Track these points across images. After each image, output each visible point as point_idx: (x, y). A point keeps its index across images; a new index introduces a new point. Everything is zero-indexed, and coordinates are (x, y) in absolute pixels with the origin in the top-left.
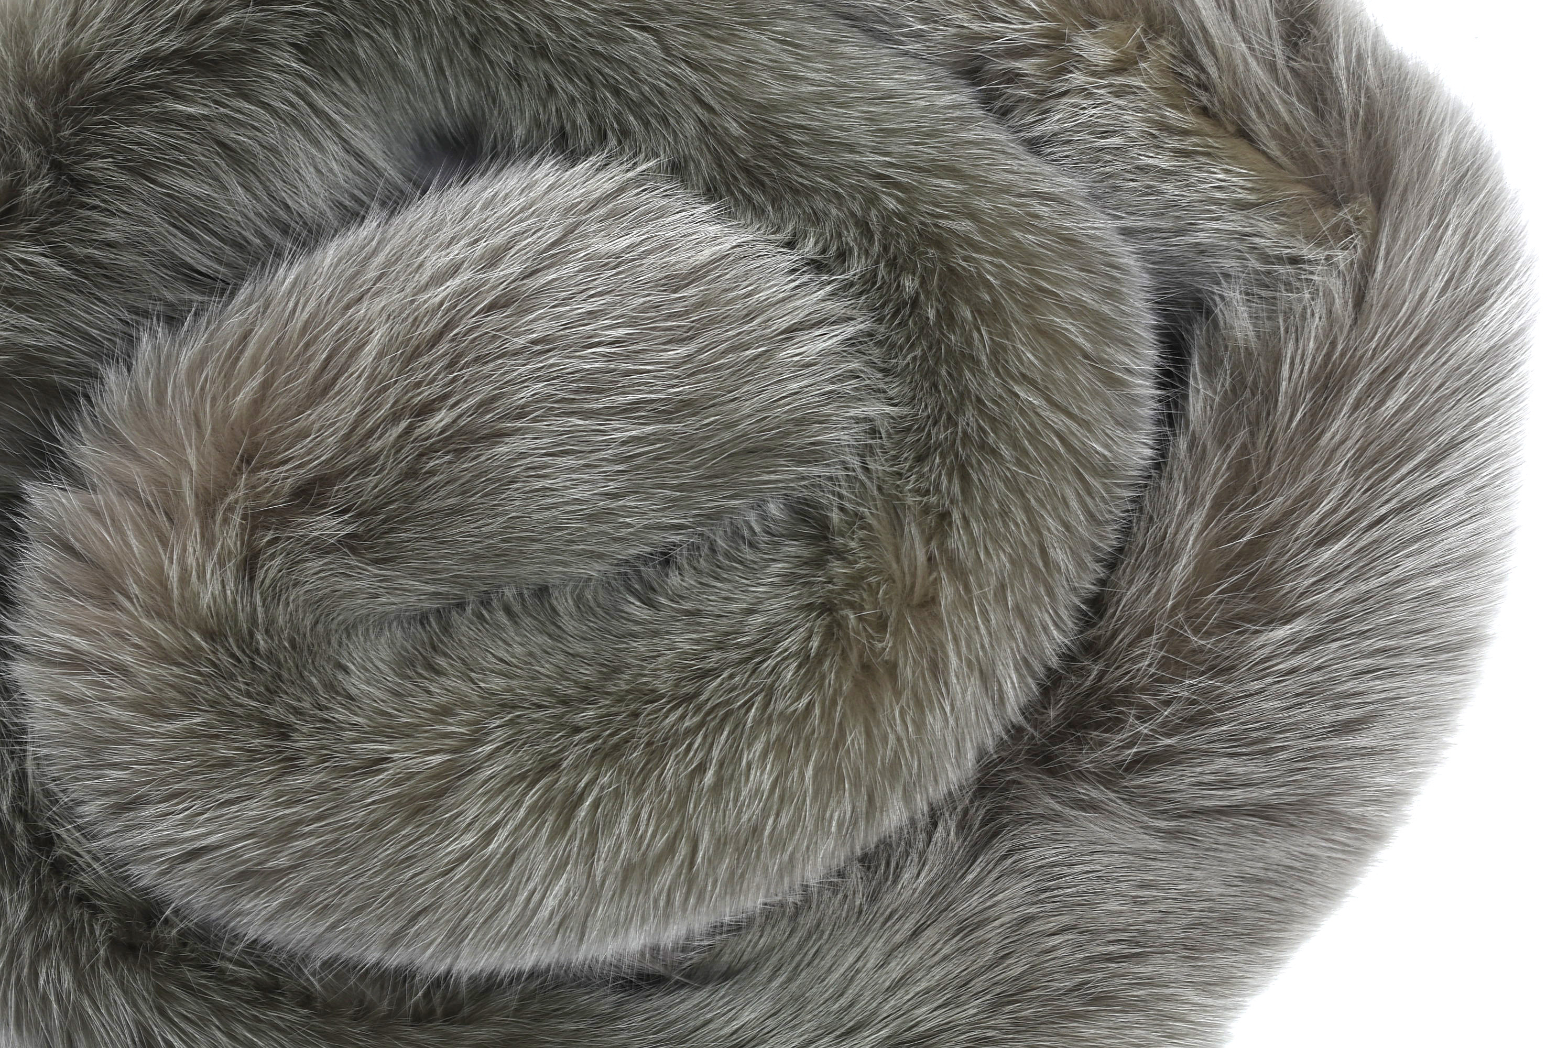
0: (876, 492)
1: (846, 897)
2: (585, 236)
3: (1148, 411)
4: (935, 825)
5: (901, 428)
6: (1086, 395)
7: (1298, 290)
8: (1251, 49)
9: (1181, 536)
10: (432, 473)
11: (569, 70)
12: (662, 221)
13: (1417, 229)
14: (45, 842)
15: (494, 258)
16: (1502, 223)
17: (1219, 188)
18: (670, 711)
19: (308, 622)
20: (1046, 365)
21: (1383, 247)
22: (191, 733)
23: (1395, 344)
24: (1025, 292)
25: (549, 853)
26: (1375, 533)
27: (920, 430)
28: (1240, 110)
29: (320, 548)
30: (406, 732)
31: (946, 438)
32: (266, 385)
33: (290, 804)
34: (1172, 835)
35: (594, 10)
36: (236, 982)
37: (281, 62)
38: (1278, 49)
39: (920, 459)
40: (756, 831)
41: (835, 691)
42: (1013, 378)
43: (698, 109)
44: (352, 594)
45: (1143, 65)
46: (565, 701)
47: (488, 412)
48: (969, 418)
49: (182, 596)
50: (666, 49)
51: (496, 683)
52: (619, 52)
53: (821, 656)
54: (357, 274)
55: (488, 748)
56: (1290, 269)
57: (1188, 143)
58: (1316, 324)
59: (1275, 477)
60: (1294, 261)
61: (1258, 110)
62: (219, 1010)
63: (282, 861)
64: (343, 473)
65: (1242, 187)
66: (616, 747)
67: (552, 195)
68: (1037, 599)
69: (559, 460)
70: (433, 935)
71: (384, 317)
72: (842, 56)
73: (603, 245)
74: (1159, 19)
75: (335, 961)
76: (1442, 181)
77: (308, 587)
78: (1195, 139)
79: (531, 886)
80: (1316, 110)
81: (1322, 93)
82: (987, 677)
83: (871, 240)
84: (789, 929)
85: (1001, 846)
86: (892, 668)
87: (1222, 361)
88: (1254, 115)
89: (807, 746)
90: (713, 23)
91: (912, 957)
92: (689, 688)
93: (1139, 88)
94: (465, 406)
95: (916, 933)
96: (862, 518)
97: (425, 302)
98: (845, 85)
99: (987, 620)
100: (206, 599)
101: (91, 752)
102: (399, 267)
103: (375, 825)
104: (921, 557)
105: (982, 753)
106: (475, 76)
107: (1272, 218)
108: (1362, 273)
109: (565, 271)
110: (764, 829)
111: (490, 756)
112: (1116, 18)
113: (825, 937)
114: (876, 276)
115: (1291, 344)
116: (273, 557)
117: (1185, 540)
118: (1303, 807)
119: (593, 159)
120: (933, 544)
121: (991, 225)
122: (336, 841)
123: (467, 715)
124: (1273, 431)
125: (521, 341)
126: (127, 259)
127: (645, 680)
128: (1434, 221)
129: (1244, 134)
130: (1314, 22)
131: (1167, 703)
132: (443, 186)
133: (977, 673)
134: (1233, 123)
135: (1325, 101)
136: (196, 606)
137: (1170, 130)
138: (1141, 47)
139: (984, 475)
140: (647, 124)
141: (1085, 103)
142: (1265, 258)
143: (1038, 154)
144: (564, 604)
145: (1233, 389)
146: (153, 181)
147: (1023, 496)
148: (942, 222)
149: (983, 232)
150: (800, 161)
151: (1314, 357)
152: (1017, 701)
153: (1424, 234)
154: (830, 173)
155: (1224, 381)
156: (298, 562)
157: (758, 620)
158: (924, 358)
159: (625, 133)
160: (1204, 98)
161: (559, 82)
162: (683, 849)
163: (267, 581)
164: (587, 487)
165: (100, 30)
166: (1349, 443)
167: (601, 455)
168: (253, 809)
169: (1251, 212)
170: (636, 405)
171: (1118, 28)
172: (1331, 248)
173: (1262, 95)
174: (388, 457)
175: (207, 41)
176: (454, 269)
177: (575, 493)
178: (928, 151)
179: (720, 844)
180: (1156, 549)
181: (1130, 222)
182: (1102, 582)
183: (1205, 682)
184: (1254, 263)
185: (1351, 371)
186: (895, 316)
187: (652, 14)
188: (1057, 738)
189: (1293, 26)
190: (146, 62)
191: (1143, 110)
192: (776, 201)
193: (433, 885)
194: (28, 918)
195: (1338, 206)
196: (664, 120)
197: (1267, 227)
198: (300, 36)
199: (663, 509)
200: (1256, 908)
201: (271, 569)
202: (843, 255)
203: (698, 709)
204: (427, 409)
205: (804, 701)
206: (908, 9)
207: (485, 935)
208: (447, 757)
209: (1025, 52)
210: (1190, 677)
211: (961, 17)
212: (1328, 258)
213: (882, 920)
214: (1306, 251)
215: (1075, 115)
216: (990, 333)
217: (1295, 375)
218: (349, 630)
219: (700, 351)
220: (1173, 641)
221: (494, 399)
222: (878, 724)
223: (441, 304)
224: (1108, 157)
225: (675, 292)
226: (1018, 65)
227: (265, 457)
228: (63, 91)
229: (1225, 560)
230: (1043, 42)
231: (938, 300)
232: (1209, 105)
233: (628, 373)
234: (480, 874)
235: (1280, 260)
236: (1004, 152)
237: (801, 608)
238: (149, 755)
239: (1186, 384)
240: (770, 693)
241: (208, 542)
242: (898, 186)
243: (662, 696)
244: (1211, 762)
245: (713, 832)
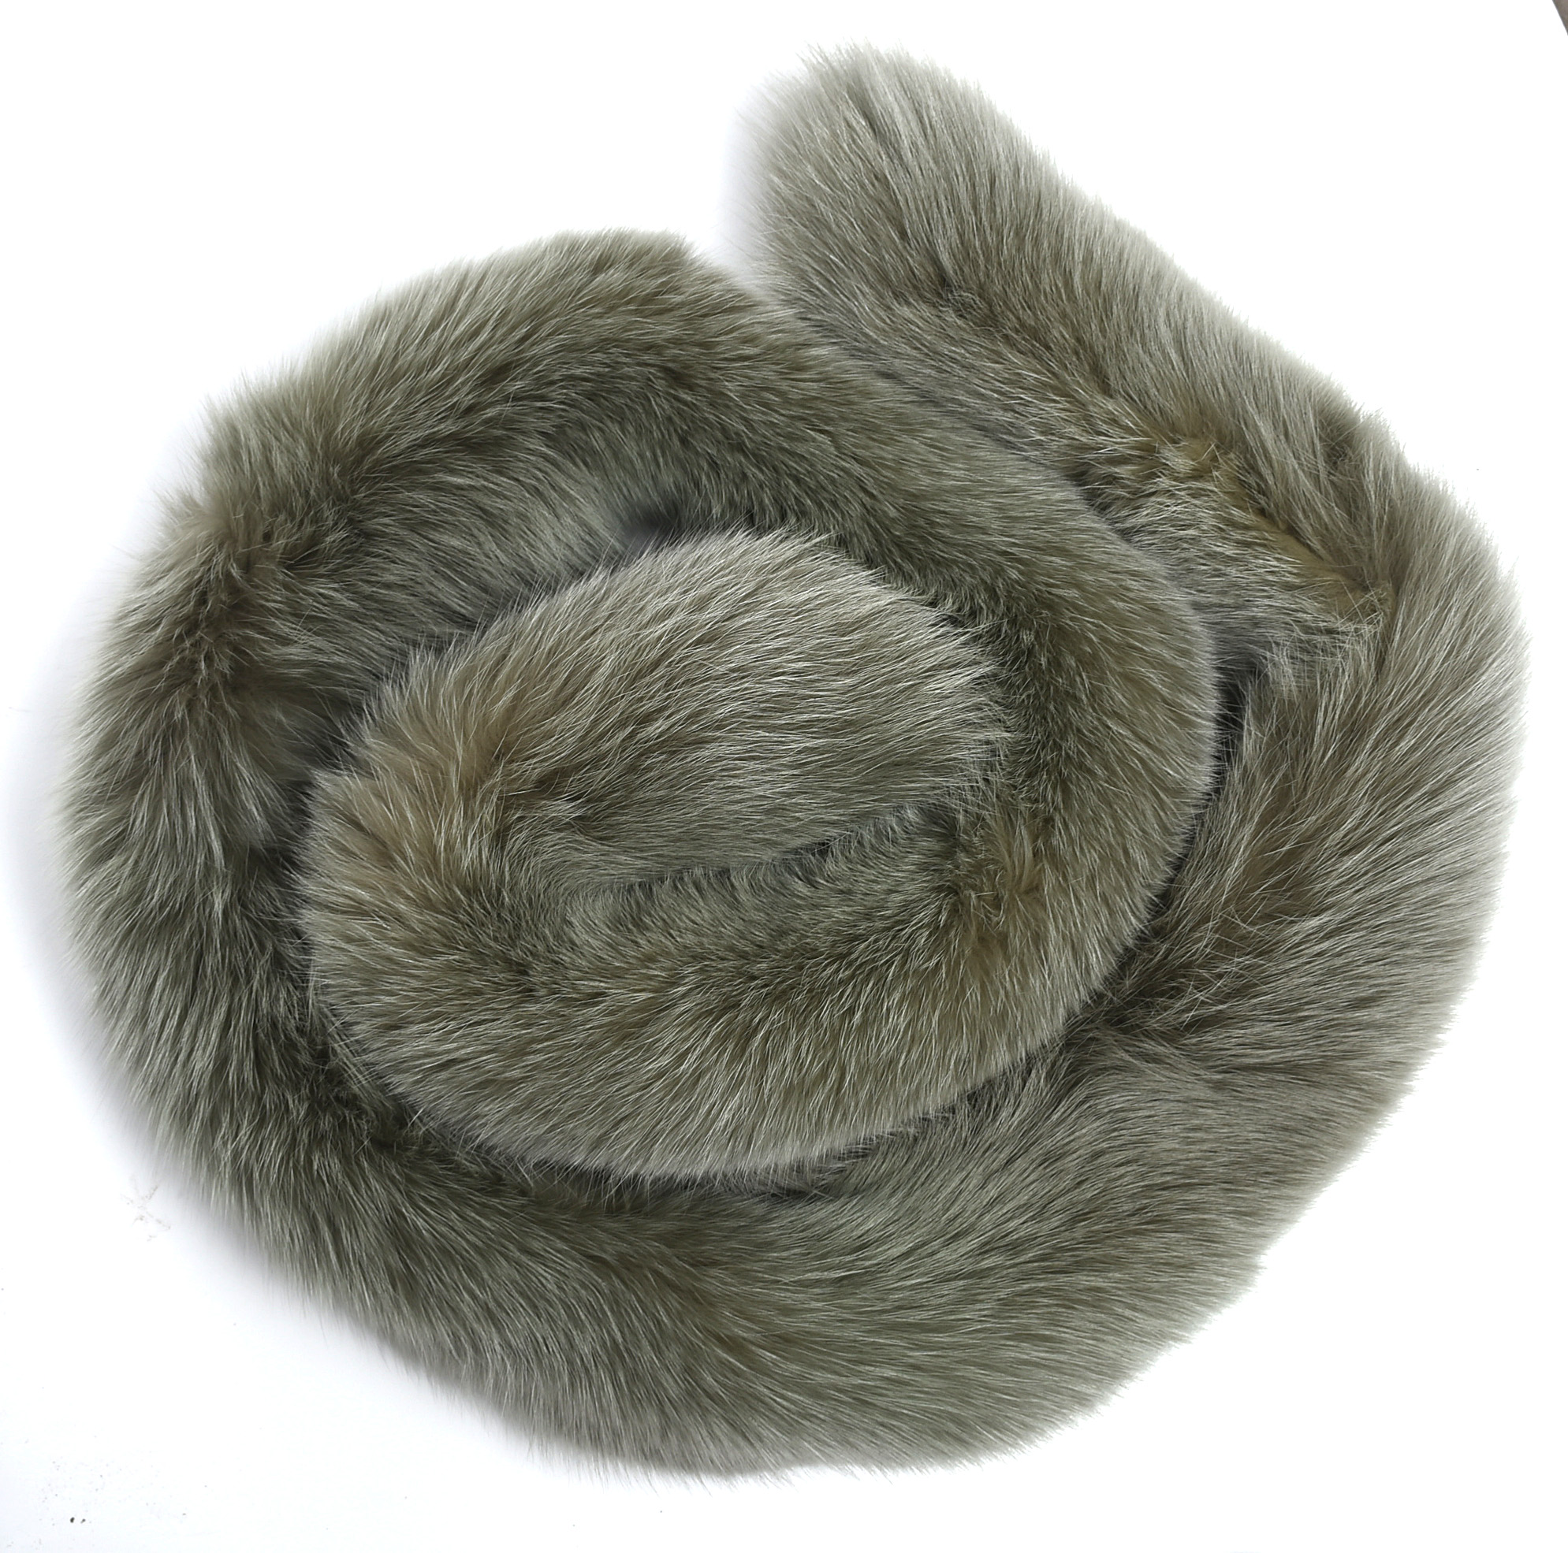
0: (995, 800)
1: (954, 1130)
2: (771, 591)
3: (1209, 748)
4: (1029, 1073)
5: (1016, 751)
6: (1162, 730)
7: (1333, 655)
8: (1300, 464)
9: (1234, 845)
10: (649, 769)
11: (760, 461)
12: (832, 582)
13: (1425, 612)
14: (323, 1055)
15: (701, 604)
16: (1494, 608)
17: (1272, 572)
18: (826, 966)
19: (541, 886)
20: (1133, 705)
21: (1399, 625)
22: (450, 968)
23: (1408, 698)
24: (1117, 646)
25: (728, 1075)
26: (1388, 847)
27: (1032, 752)
28: (1290, 511)
29: (558, 826)
30: (616, 975)
31: (1052, 759)
32: (517, 697)
33: (529, 1025)
34: (1218, 1086)
35: (783, 415)
36: (468, 1174)
37: (531, 447)
38: (1321, 464)
39: (1030, 775)
40: (892, 1063)
41: (958, 954)
42: (1106, 714)
43: (861, 495)
44: (577, 865)
45: (1215, 473)
46: (743, 955)
47: (693, 724)
48: (1071, 744)
49: (447, 860)
50: (838, 448)
51: (690, 939)
52: (801, 449)
53: (948, 927)
54: (591, 614)
55: (682, 989)
56: (1326, 638)
57: (1249, 536)
58: (1346, 680)
59: (1310, 800)
60: (1329, 632)
61: (1304, 511)
62: (454, 1195)
63: (515, 1073)
64: (578, 768)
65: (1290, 573)
66: (784, 992)
67: (745, 558)
68: (1118, 890)
69: (746, 764)
70: (632, 1137)
71: (614, 646)
72: (977, 458)
73: (786, 598)
74: (1228, 438)
75: (546, 1163)
76: (1448, 572)
77: (545, 857)
78: (1254, 533)
79: (712, 1100)
80: (1349, 513)
81: (1355, 501)
82: (1078, 952)
83: (997, 602)
84: (906, 1157)
85: (1079, 1093)
86: (1004, 940)
87: (1270, 711)
88: (1301, 515)
89: (935, 997)
90: (876, 429)
91: (1006, 1180)
92: (842, 949)
93: (1212, 491)
94: (677, 717)
95: (1010, 1161)
96: (984, 819)
97: (647, 636)
98: (979, 481)
99: (1079, 903)
100: (466, 863)
101: (366, 982)
102: (624, 609)
103: (592, 1046)
104: (1029, 854)
105: (1070, 1014)
106: (681, 464)
107: (1314, 599)
108: (1383, 641)
109: (758, 616)
110: (898, 1062)
111: (684, 996)
112: (1194, 436)
113: (936, 1163)
114: (1000, 631)
115: (1326, 696)
116: (520, 831)
117: (1237, 848)
118: (1323, 1066)
119: (778, 532)
120: (1040, 843)
121: (1093, 594)
122: (561, 1057)
123: (668, 964)
124: (1309, 765)
125: (722, 669)
126: (400, 597)
127: (808, 940)
128: (1441, 604)
129: (1293, 531)
130: (1350, 446)
131: (1220, 976)
132: (657, 548)
133: (1069, 947)
134: (1284, 521)
135: (1357, 508)
136: (458, 867)
137: (1232, 523)
138: (1214, 459)
139: (1082, 789)
140: (820, 506)
141: (1169, 502)
142: (1307, 630)
143: (1129, 541)
144: (741, 882)
145: (1278, 732)
146: (425, 537)
147: (1111, 807)
148: (1054, 590)
149: (1086, 599)
150: (939, 538)
151: (1343, 708)
152: (1101, 971)
153: (1432, 613)
154: (967, 549)
155: (1272, 725)
156: (538, 837)
157: (897, 898)
158: (1037, 696)
159: (802, 513)
160: (1262, 501)
161: (752, 471)
162: (833, 1075)
163: (514, 851)
164: (768, 786)
165: (392, 415)
166: (1369, 776)
167: (782, 761)
168: (495, 1030)
169: (1296, 593)
170: (810, 723)
171: (1196, 445)
172: (1360, 622)
173: (1308, 501)
174: (615, 755)
175: (475, 426)
176: (670, 612)
177: (759, 791)
178: (1045, 535)
179: (863, 1070)
180: (1214, 855)
181: (1201, 598)
182: (1171, 880)
183: (1247, 960)
184: (1298, 632)
185: (1372, 719)
186: (1013, 663)
187: (828, 420)
188: (1131, 1004)
189: (1333, 449)
190: (426, 442)
191: (1214, 509)
192: (922, 570)
193: (634, 1097)
194: (307, 1115)
195: (1366, 589)
196: (834, 504)
197: (1307, 604)
198: (547, 426)
199: (826, 807)
200: (1283, 1152)
201: (517, 841)
202: (974, 614)
203: (850, 964)
204: (647, 719)
205: (934, 961)
206: (1031, 423)
207: (672, 1140)
208: (651, 995)
209: (1123, 460)
210: (1238, 957)
211: (1072, 430)
212: (1356, 630)
213: (982, 1150)
214: (1339, 624)
215: (1161, 510)
216: (1089, 678)
217: (1328, 721)
218: (573, 893)
219: (862, 683)
220: (1226, 926)
221: (698, 714)
222: (992, 982)
223: (660, 638)
224: (1185, 545)
225: (843, 636)
226: (1117, 470)
227: (519, 751)
228: (359, 462)
229: (1267, 866)
230: (1137, 453)
231: (1049, 651)
232: (1266, 506)
233: (804, 698)
234: (671, 1090)
235: (1320, 631)
236: (1103, 539)
237: (934, 889)
238: (415, 984)
239: (1241, 727)
240: (907, 953)
241: (469, 817)
242: (1020, 561)
243: (822, 954)
244: (1252, 1026)
245: (858, 1062)
